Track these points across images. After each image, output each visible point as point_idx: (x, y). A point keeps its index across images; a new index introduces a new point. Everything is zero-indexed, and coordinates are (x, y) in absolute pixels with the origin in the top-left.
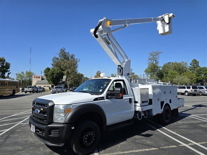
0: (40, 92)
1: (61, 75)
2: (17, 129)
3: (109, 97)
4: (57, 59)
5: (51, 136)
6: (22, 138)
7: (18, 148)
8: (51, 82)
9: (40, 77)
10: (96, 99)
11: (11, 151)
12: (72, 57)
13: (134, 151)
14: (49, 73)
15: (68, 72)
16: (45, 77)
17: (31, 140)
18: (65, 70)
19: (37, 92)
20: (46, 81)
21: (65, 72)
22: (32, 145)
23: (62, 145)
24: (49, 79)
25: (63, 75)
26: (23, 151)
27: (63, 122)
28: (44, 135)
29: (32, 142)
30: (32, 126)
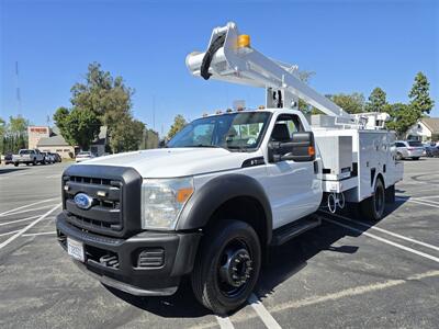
0: (49, 162)
1: (96, 126)
2: (14, 251)
3: (276, 156)
4: (83, 88)
5: (139, 268)
6: (34, 272)
7: (32, 303)
8: (72, 141)
9: (45, 130)
10: (247, 163)
11: (12, 315)
12: (117, 85)
13: (350, 291)
14: (67, 120)
15: (110, 118)
16: (57, 131)
17: (62, 276)
18: (102, 114)
19: (43, 163)
20: (60, 138)
21: (103, 118)
22: (70, 291)
23: (170, 291)
24: (67, 133)
25: (99, 124)
26: (49, 312)
27: (173, 228)
28: (114, 267)
29: (67, 284)
30: (70, 241)
